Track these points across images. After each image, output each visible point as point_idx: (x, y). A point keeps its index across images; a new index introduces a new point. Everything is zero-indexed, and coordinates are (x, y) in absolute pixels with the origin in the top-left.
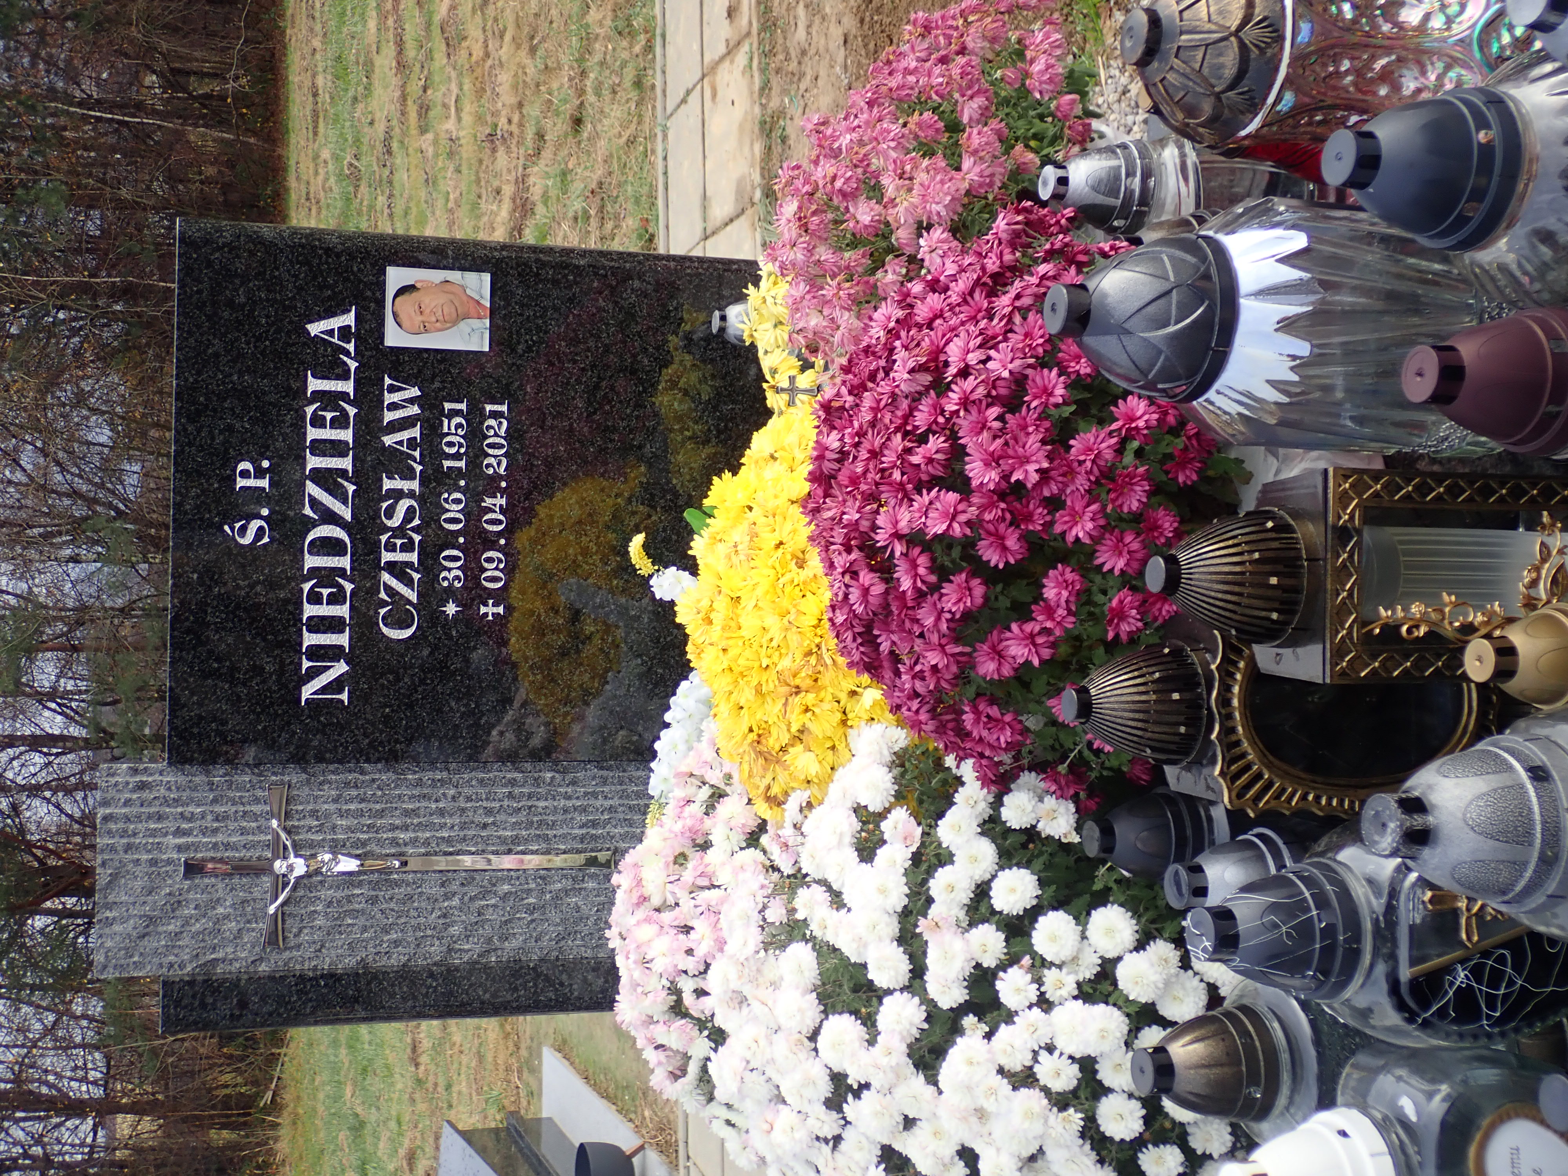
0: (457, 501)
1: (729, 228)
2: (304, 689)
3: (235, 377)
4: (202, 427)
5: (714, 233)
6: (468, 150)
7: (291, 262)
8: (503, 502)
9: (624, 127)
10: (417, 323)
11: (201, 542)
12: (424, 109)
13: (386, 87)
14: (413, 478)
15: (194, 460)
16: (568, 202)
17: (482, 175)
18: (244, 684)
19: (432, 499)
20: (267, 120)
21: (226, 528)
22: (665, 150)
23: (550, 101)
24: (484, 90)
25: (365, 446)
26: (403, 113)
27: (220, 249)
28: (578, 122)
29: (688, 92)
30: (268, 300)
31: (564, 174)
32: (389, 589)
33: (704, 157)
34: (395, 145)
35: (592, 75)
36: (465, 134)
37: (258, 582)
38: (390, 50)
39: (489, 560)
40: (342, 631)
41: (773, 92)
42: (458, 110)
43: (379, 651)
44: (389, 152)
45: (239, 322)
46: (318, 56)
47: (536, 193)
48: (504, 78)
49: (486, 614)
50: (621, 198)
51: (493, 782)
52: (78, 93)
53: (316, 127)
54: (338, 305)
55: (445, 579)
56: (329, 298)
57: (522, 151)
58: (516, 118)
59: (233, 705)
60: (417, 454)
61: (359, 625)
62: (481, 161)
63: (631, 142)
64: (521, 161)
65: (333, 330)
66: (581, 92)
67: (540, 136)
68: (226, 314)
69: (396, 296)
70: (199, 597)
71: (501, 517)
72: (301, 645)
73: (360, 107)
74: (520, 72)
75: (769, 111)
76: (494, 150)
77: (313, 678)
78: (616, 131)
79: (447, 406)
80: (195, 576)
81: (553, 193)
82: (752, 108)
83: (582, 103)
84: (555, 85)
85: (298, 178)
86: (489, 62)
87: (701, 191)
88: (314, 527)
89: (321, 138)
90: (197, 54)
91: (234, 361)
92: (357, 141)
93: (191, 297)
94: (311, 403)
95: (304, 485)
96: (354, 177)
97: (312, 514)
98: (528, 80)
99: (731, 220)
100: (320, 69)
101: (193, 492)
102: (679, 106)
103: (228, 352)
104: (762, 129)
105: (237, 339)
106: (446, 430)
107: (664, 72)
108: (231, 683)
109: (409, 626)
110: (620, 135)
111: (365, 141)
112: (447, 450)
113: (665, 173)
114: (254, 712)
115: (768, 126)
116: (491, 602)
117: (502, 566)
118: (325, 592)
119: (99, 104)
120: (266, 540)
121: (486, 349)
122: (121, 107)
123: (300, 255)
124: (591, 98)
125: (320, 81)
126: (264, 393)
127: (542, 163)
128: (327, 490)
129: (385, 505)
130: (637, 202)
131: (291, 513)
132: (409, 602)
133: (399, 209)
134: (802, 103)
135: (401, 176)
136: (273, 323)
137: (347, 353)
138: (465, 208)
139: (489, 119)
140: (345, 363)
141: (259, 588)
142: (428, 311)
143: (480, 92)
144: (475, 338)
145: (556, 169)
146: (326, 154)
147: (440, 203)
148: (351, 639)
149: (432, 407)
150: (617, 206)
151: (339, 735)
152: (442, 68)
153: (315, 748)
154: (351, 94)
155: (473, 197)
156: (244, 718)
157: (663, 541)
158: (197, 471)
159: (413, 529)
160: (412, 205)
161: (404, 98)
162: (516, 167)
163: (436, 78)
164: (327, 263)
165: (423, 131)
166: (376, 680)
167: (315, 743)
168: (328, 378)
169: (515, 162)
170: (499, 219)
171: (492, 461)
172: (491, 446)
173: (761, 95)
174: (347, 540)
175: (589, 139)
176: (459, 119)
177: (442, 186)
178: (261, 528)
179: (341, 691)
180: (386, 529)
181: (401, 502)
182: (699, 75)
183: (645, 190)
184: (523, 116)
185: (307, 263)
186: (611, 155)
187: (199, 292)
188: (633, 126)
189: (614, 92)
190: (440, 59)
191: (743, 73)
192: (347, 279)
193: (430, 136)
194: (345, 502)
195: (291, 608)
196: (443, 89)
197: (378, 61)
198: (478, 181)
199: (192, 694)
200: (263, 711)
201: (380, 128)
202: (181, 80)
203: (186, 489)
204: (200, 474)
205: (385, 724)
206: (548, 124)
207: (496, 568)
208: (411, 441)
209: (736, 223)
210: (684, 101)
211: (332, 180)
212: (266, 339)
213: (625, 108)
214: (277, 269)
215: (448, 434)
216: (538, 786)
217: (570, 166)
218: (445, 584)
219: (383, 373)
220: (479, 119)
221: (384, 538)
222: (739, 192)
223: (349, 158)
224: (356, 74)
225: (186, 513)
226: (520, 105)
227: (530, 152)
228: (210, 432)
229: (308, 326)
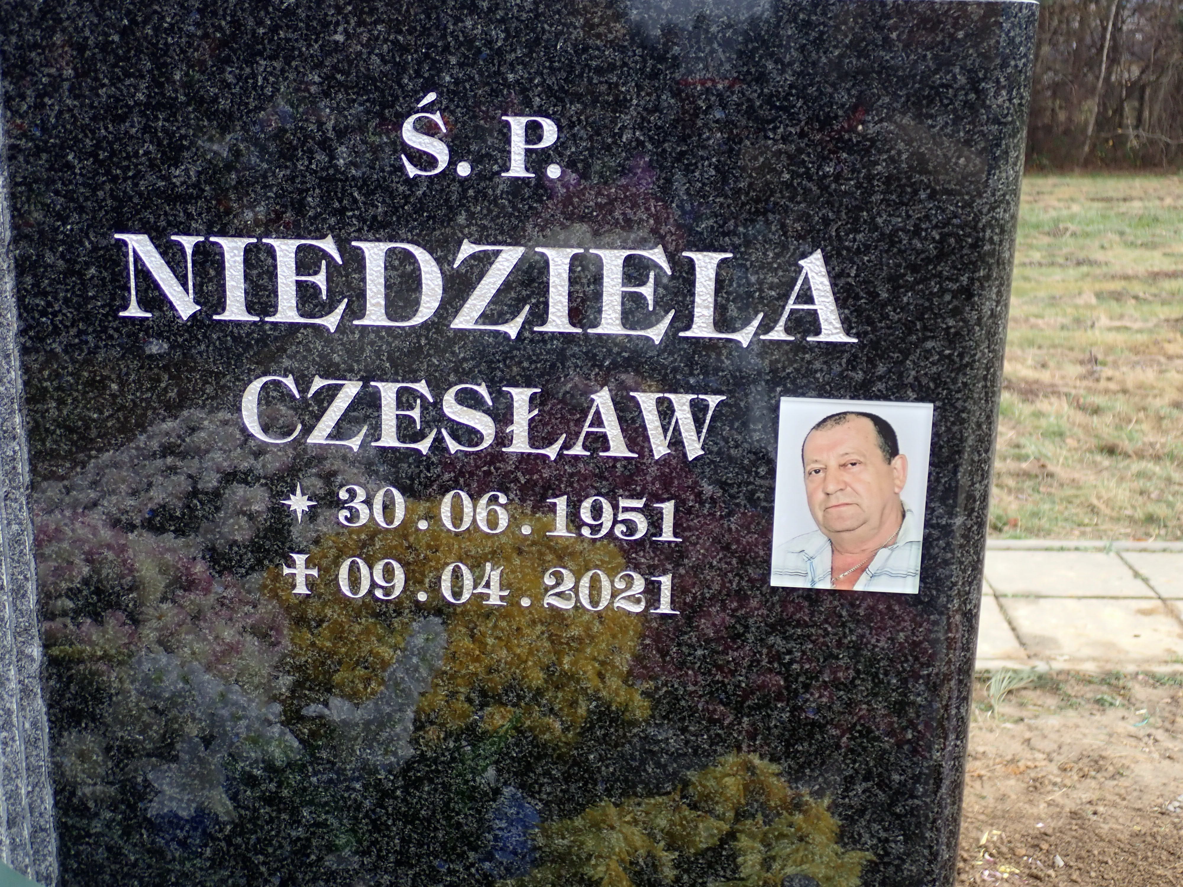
0: (493, 522)
1: (1006, 625)
2: (144, 238)
3: (718, 114)
4: (623, 50)
5: (1001, 607)
6: (1081, 337)
7: (947, 223)
8: (494, 600)
9: (1108, 503)
10: (823, 457)
11: (404, 49)
12: (1118, 296)
13: (1135, 261)
14: (533, 441)
15: (558, 35)
16: (1034, 438)
17: (1059, 350)
18: (146, 129)
19: (494, 479)
20: (1102, 160)
21: (431, 97)
22: (1086, 550)
23: (1130, 421)
24: (1137, 353)
25: (592, 358)
26: (1113, 277)
27: (974, 85)
28: (1111, 451)
29: (1146, 580)
30: (870, 178)
31: (1061, 435)
32: (331, 393)
33: (1080, 598)
34: (1085, 269)
35: (1157, 469)
36: (1096, 335)
37: (332, 157)
38: (1168, 265)
39: (389, 574)
40: (250, 308)
41: (1150, 690)
42: (1118, 329)
43: (218, 376)
44: (1079, 263)
45: (826, 123)
46: (1157, 203)
47: (1043, 405)
48: (1149, 375)
49: (291, 564)
50: (1037, 497)
51: (18, 560)
52: (1126, 13)
53: (1098, 200)
54: (858, 311)
55: (353, 495)
56: (873, 295)
57: (1082, 392)
58: (1112, 386)
59: (108, 108)
60: (578, 450)
61: (263, 340)
62: (1071, 349)
63: (1093, 510)
64: (1073, 392)
65: (810, 300)
66: (1140, 455)
67: (1096, 411)
68: (842, 97)
69: (877, 420)
70: (302, 45)
71: (466, 596)
72: (223, 233)
73: (1116, 238)
74: (1156, 392)
75: (1130, 684)
76: (1082, 363)
77: (163, 254)
78: (1103, 493)
79: (668, 508)
80: (339, 38)
81: (1043, 422)
82: (1134, 661)
83: (1129, 456)
84: (1145, 427)
85: (1055, 185)
86: (1163, 360)
87: (1044, 592)
88: (438, 260)
89: (1088, 204)
90: (1157, 107)
91: (751, 112)
92: (1087, 235)
93: (879, 28)
94: (671, 257)
95: (516, 243)
96: (1056, 232)
97: (462, 256)
98: (1150, 399)
99: (1014, 629)
100: (1147, 204)
101: (498, 35)
102: (1131, 567)
103: (769, 100)
104: (1109, 674)
105: (792, 117)
106: (623, 503)
107: (1164, 550)
108: (147, 105)
109: (265, 429)
110: (1099, 498)
111: (1088, 242)
112: (586, 506)
113: (1062, 549)
114: (98, 146)
115: (1113, 681)
116: (315, 572)
117: (379, 593)
118: (320, 280)
119: (1117, 29)
120: (412, 171)
121: (775, 581)
122: (1115, 48)
123: (959, 240)
124: (1136, 466)
125: (1137, 204)
126: (688, 170)
127: (1072, 412)
128: (507, 286)
129: (482, 390)
130: (1035, 514)
131: (462, 219)
132: (308, 430)
133: (1029, 272)
134: (1142, 733)
135: (1057, 274)
136: (824, 188)
137: (766, 327)
138: (1030, 334)
139: (1110, 359)
140: (747, 322)
141: (321, 157)
142: (846, 477)
143: (1135, 350)
144: (794, 562)
145: (1065, 425)
146: (1076, 208)
147: (1034, 309)
148: (238, 324)
149: (666, 481)
150: (1030, 491)
151: (67, 301)
152: (1155, 314)
153: (40, 256)
154: (1128, 230)
155: (1039, 341)
156: (84, 128)
157: (432, 868)
158: (537, 41)
159: (439, 440)
160: (1033, 284)
161: (1126, 278)
162: (1066, 385)
163: (1146, 308)
164: (943, 291)
165: (1099, 295)
166: (166, 368)
167: (49, 258)
168: (718, 291)
169: (1071, 383)
170: (1019, 367)
171: (568, 583)
172: (595, 586)
173: (1147, 674)
174: (416, 321)
175: (1094, 462)
176: (1110, 329)
177: (1049, 312)
178: (431, 161)
179: (143, 303)
180: (439, 391)
181: (488, 420)
182: (1164, 595)
183: (1044, 523)
184: (1115, 393)
185: (942, 256)
186: (1079, 488)
187: (887, 43)
188: (1108, 511)
189: (1141, 493)
190: (1164, 312)
191: (1169, 651)
192: (909, 329)
193: (1094, 301)
194: (485, 317)
195: (289, 216)
196: (1137, 315)
197: (1157, 254)
198: (1054, 346)
199: (124, 32)
200: (101, 163)
201: (1099, 255)
202: (1137, 94)
203: (503, 21)
204: (532, 45)
205: (91, 383)
206: (1108, 418)
207: (374, 585)
208: (603, 441)
209: (1010, 634)
210: (1137, 574)
211: (1053, 214)
212: (794, 175)
213: (1126, 504)
214: (932, 197)
215: (615, 507)
216: (16, 634)
217: (1069, 441)
218: (343, 495)
219: (730, 393)
220: (1110, 349)
221: (422, 387)
222: (1044, 641)
223: (1072, 227)
224: (1143, 235)
225: (458, 20)
226: (1125, 391)
227: (1082, 401)
228: (612, 67)
229: (818, 255)
